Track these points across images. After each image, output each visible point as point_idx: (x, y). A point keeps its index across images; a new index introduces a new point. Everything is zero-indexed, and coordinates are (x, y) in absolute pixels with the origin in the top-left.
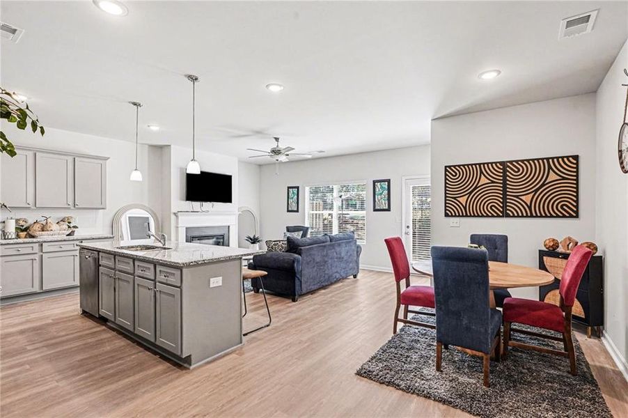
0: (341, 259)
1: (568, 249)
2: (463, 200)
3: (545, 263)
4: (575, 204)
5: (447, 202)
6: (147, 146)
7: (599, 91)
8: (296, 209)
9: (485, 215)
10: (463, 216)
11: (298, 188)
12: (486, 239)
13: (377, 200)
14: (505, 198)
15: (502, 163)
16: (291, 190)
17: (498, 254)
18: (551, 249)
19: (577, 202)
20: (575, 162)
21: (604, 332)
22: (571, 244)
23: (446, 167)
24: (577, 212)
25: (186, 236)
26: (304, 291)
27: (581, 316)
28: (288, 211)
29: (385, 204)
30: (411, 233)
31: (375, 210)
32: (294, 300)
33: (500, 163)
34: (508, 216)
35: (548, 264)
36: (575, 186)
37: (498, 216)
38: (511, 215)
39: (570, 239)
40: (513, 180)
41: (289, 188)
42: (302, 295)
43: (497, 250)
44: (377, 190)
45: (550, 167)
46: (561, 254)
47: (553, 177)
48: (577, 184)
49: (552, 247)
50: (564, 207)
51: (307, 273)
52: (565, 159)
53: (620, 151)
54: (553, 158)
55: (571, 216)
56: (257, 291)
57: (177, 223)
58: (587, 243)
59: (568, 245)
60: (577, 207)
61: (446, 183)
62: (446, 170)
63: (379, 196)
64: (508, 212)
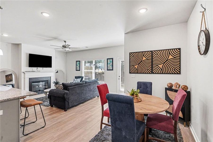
0: (91, 90)
1: (176, 88)
2: (136, 67)
3: (168, 93)
4: (179, 68)
5: (130, 67)
6: (11, 44)
7: (188, 21)
8: (79, 70)
9: (145, 73)
10: (136, 73)
11: (80, 61)
12: (143, 84)
13: (108, 66)
14: (152, 66)
15: (151, 51)
16: (77, 62)
17: (148, 91)
18: (170, 87)
19: (180, 67)
20: (179, 51)
21: (191, 124)
22: (178, 86)
23: (130, 53)
24: (180, 72)
25: (29, 81)
26: (70, 106)
27: (182, 117)
28: (76, 70)
29: (111, 67)
30: (121, 79)
31: (108, 70)
32: (65, 111)
33: (150, 51)
34: (153, 73)
35: (169, 94)
36: (179, 61)
37: (150, 73)
38: (155, 73)
39: (177, 83)
40: (155, 58)
41: (76, 61)
42: (69, 108)
43: (147, 89)
44: (108, 62)
45: (169, 53)
46: (174, 90)
47: (171, 57)
48: (180, 60)
49: (170, 86)
50: (175, 70)
51: (72, 98)
52: (175, 50)
53: (199, 46)
54: (171, 49)
55: (178, 73)
56: (52, 106)
57: (25, 76)
58: (184, 86)
59: (176, 86)
60: (180, 69)
61: (130, 60)
62: (130, 54)
63: (109, 65)
64: (153, 71)
